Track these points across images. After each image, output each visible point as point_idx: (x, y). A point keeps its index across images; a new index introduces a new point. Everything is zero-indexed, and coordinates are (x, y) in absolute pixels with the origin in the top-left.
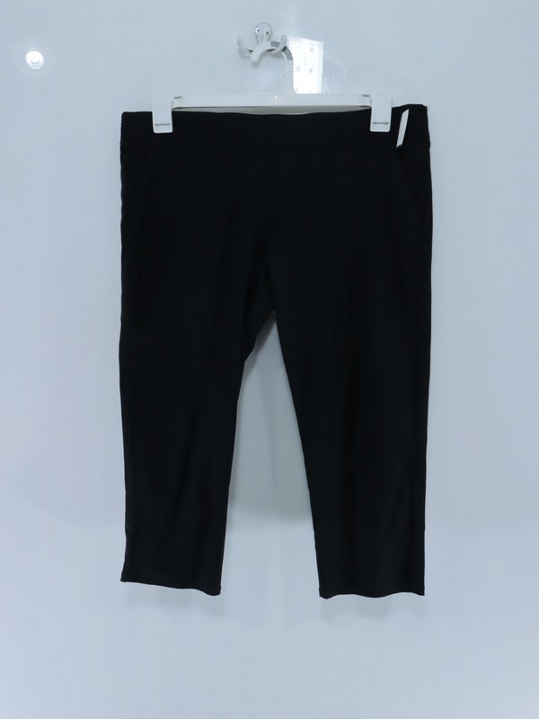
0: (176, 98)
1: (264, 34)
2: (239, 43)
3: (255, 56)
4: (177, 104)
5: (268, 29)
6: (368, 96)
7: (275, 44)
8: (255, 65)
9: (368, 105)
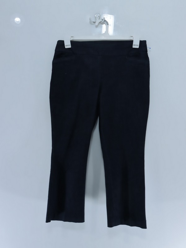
0: (71, 37)
1: (98, 17)
2: (90, 20)
3: (97, 24)
4: (72, 39)
5: (99, 15)
6: (132, 37)
7: (102, 20)
8: (97, 27)
9: (132, 39)
